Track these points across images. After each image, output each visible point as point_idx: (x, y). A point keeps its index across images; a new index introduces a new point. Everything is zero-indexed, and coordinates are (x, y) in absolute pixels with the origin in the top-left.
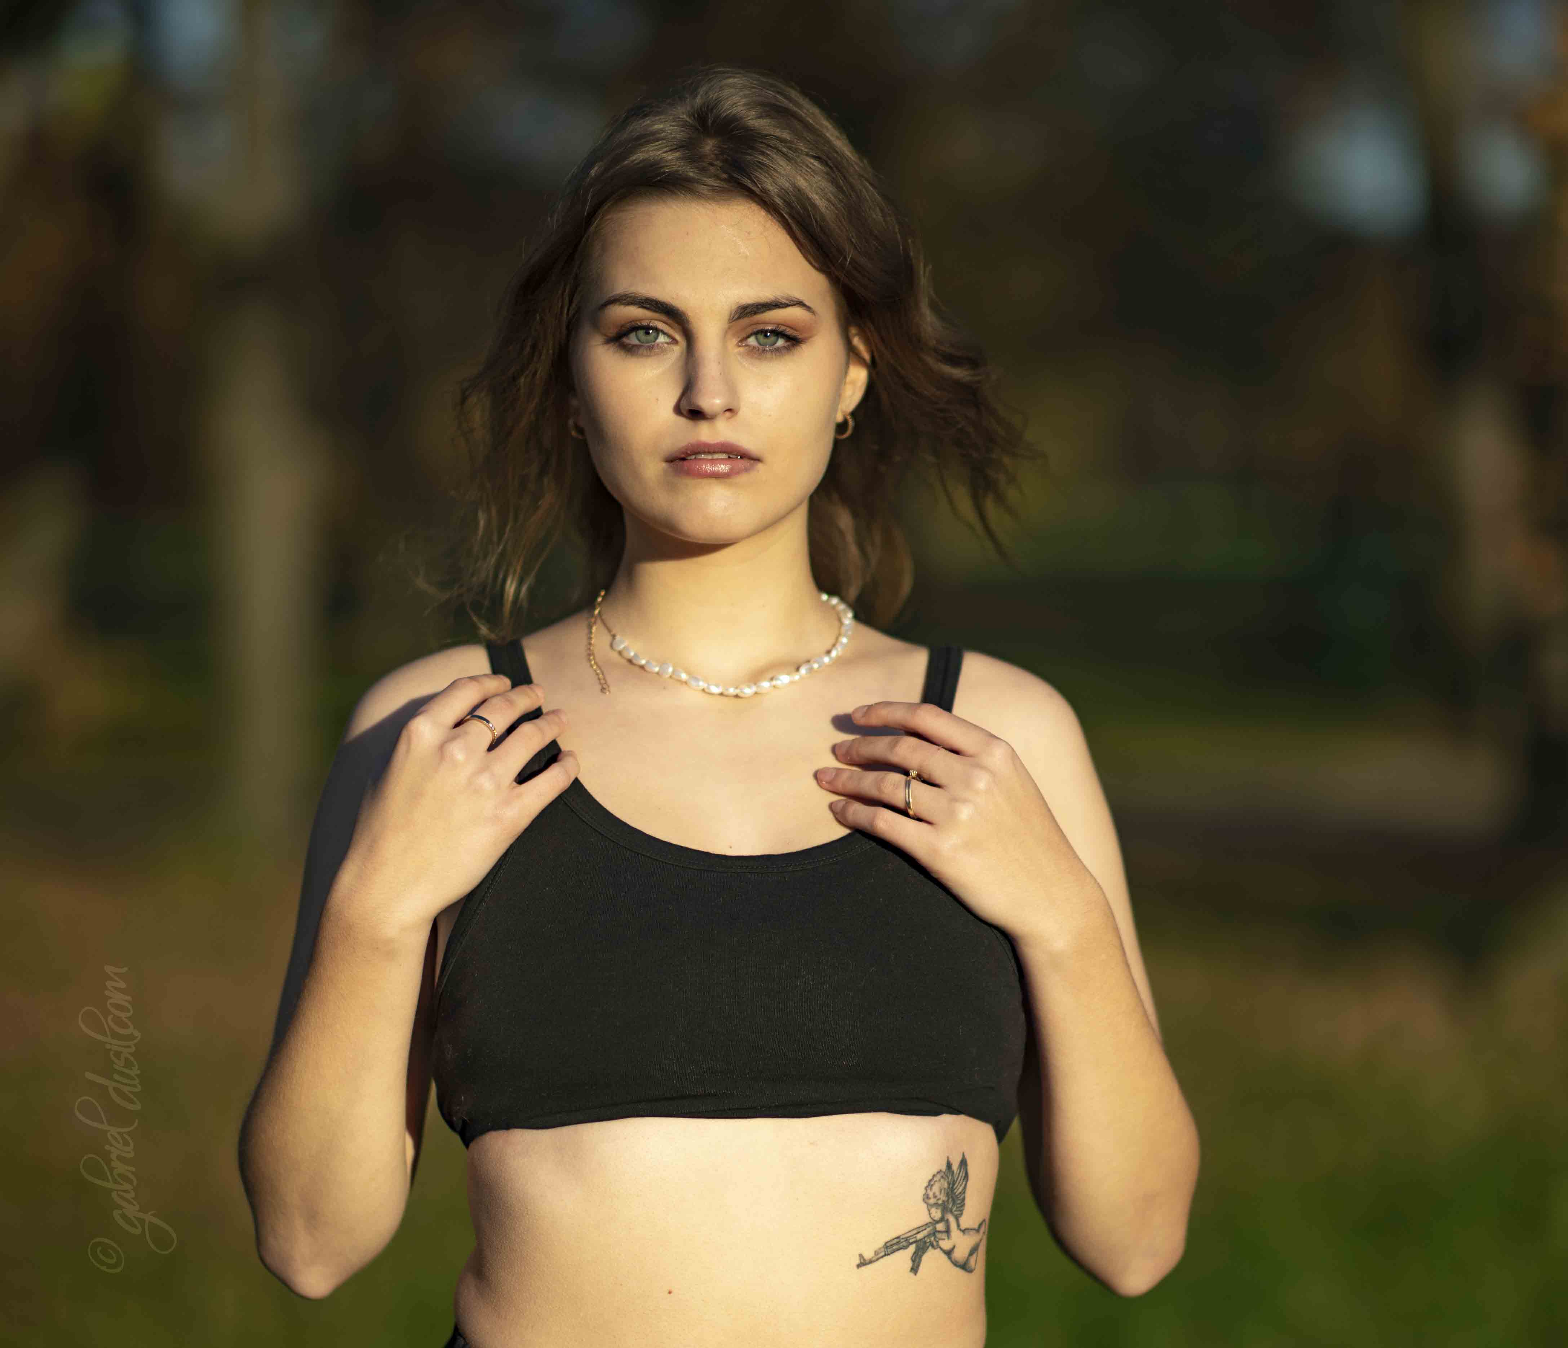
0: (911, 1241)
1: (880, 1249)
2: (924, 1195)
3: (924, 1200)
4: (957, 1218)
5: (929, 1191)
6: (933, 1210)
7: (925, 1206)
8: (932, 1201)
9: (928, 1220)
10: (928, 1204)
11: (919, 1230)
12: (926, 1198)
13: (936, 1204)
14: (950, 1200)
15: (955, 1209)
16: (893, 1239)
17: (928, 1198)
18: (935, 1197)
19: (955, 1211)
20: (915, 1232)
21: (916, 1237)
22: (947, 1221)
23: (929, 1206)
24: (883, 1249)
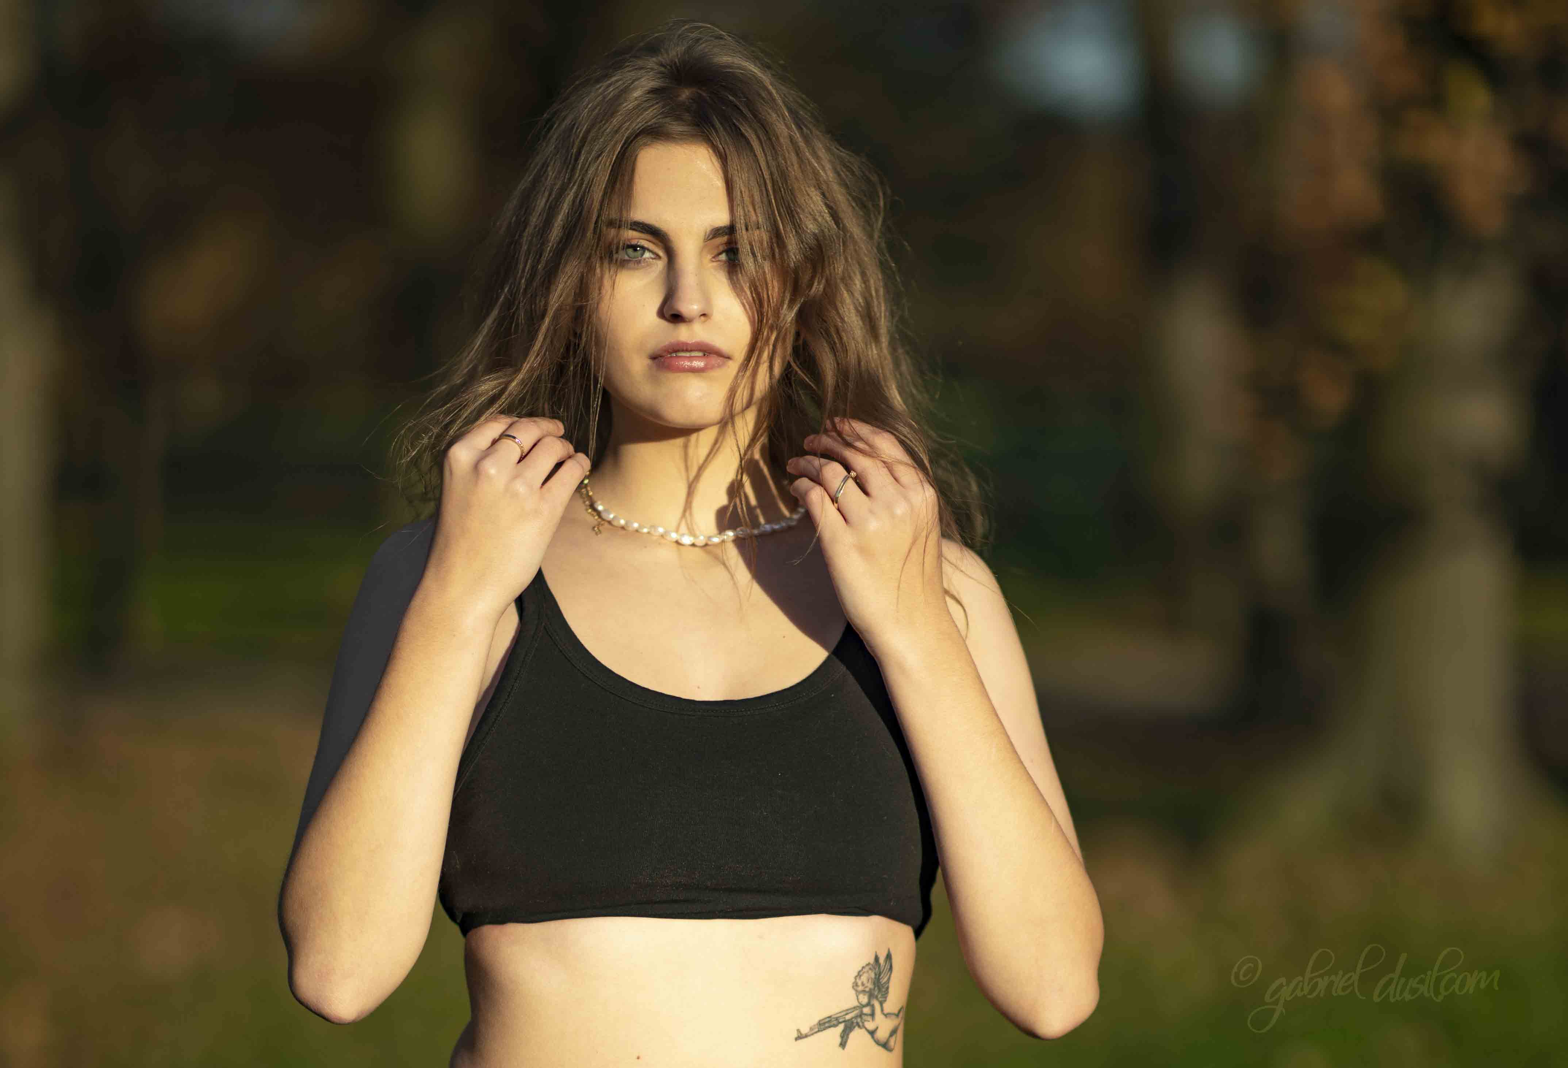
0: (841, 1020)
1: (814, 1025)
2: (853, 983)
3: (853, 987)
4: (881, 1004)
5: (858, 980)
6: (861, 996)
7: (854, 992)
8: (860, 988)
9: (856, 1004)
10: (856, 991)
11: (847, 1011)
12: (855, 985)
13: (864, 991)
14: (876, 988)
15: (879, 996)
16: (826, 1018)
17: (857, 985)
18: (863, 984)
19: (880, 998)
20: (844, 1013)
21: (845, 1018)
22: (873, 1007)
23: (858, 993)
24: (816, 1026)
